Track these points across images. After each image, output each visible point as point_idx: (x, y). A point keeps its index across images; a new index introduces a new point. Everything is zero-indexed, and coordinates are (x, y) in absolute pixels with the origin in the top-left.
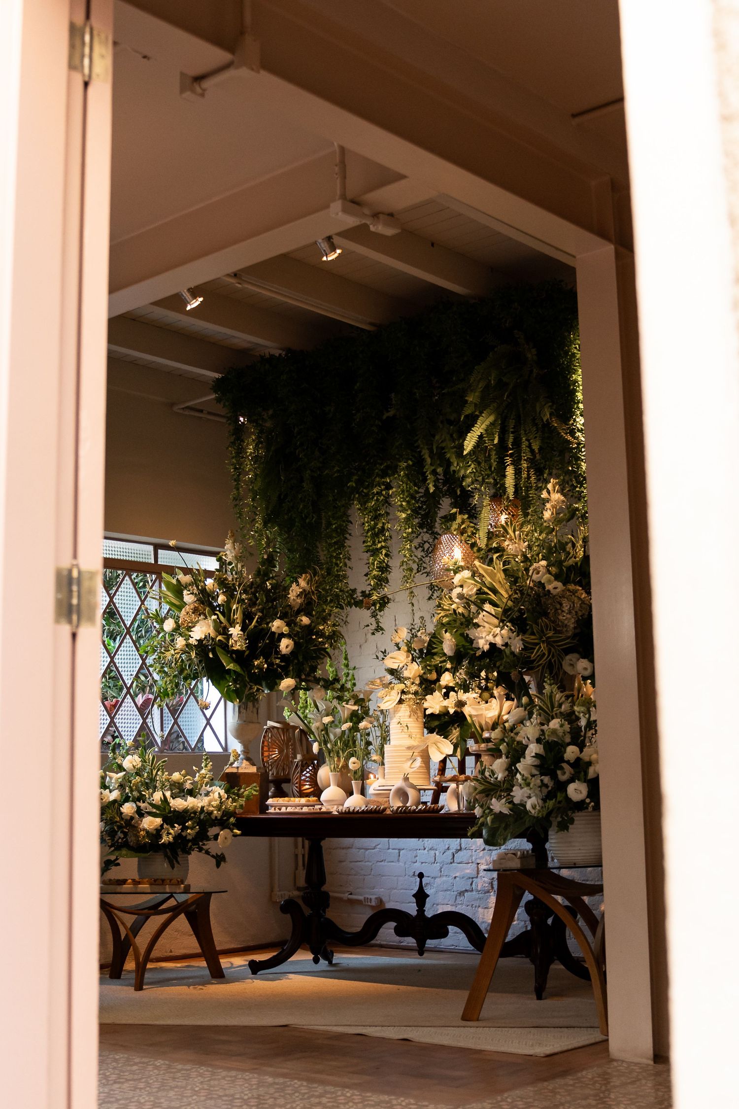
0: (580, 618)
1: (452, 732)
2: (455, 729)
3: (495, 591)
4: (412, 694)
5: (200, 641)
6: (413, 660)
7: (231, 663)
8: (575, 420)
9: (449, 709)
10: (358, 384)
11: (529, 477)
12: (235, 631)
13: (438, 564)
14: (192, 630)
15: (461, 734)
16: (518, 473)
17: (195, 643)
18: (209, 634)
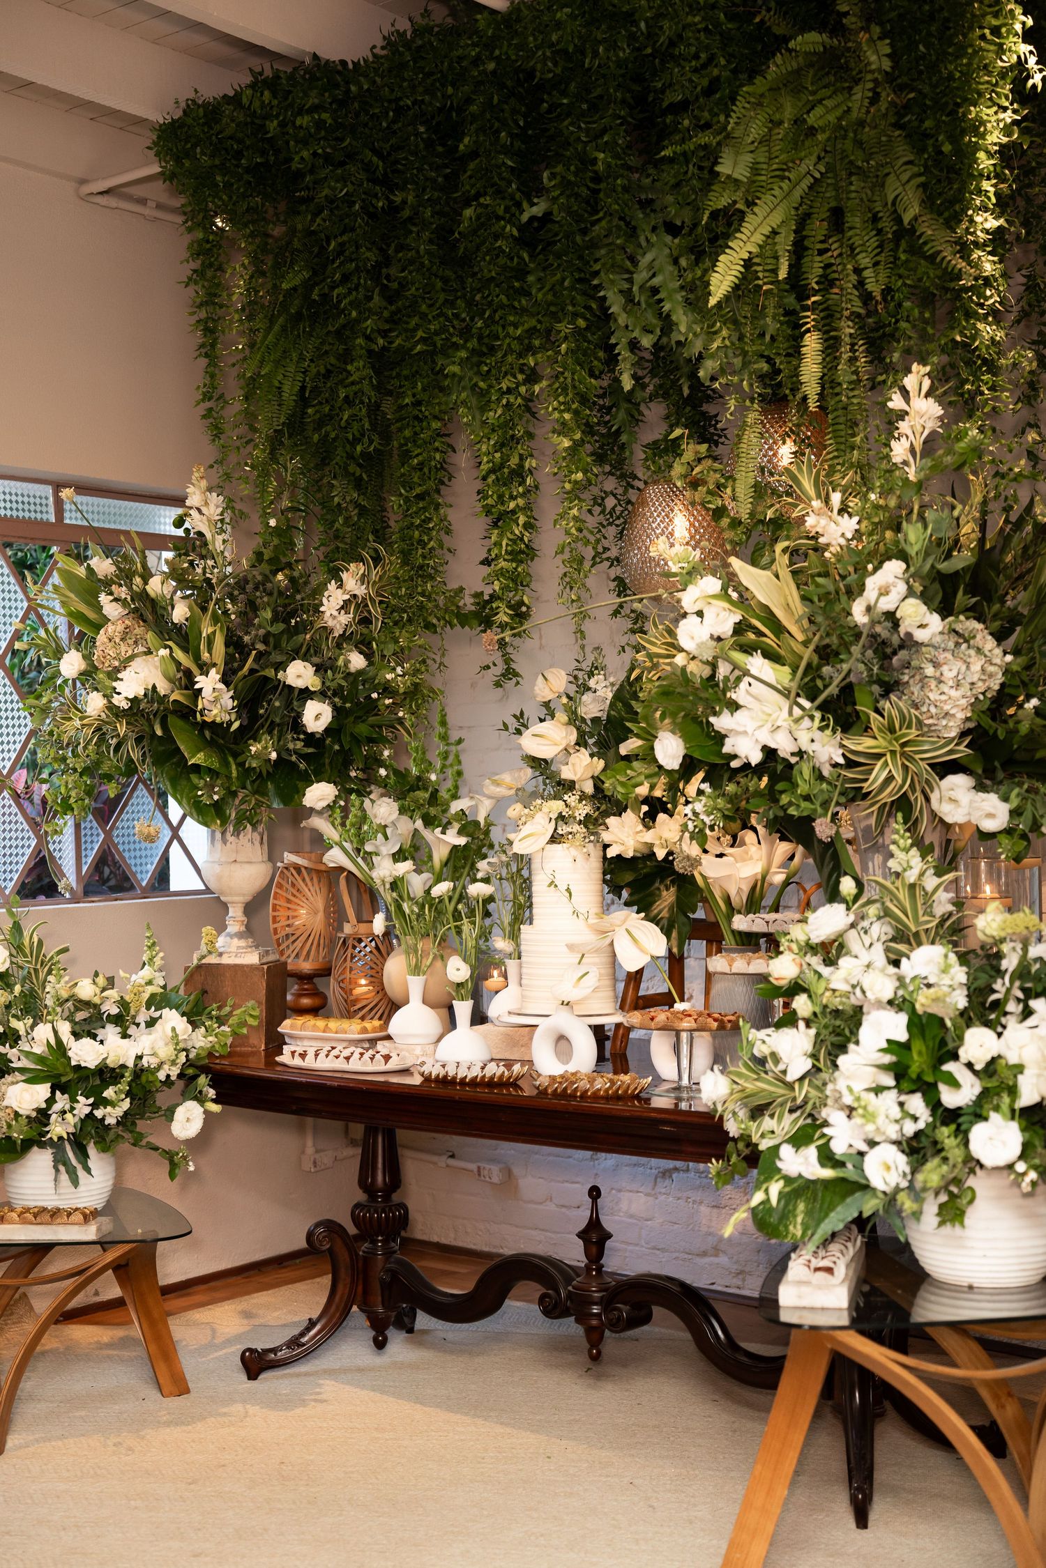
0: (981, 697)
1: (660, 896)
2: (667, 889)
3: (778, 628)
4: (580, 822)
5: (134, 701)
6: (581, 742)
7: (199, 751)
9: (655, 850)
10: (466, 140)
12: (209, 683)
14: (120, 676)
15: (678, 898)
17: (125, 705)
18: (154, 687)
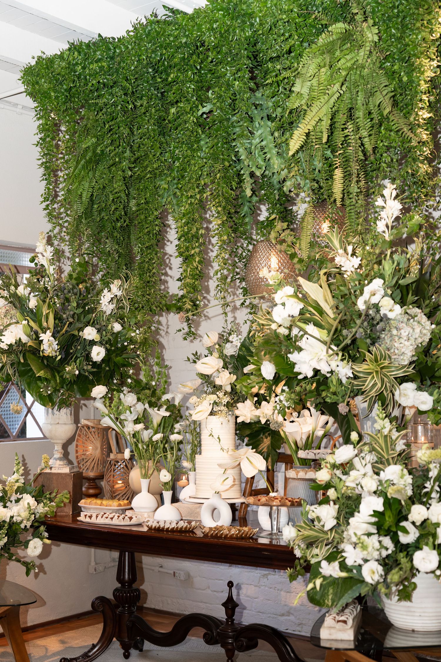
1: (263, 441)
2: (266, 438)
3: (321, 311)
4: (224, 405)
5: (10, 346)
6: (225, 367)
7: (41, 370)
8: (417, 114)
9: (261, 419)
11: (358, 182)
12: (46, 337)
13: (254, 273)
14: (3, 334)
15: (271, 442)
16: (347, 176)
17: (6, 348)
18: (20, 339)
